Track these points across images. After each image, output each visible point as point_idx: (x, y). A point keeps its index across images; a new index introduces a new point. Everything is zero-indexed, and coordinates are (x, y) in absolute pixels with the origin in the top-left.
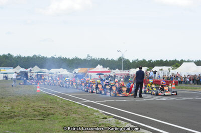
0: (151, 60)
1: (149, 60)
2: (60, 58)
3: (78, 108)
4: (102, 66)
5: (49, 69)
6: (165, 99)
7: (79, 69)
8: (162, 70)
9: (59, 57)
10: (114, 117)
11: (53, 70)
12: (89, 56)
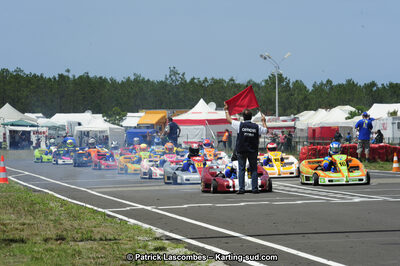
0: (373, 84)
1: (368, 82)
2: (85, 81)
3: (99, 225)
4: (213, 105)
5: (49, 115)
6: (357, 200)
7: (141, 114)
8: (394, 114)
9: (81, 77)
10: (190, 247)
11: (60, 119)
12: (176, 73)
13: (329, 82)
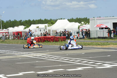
13: (10, 20)
